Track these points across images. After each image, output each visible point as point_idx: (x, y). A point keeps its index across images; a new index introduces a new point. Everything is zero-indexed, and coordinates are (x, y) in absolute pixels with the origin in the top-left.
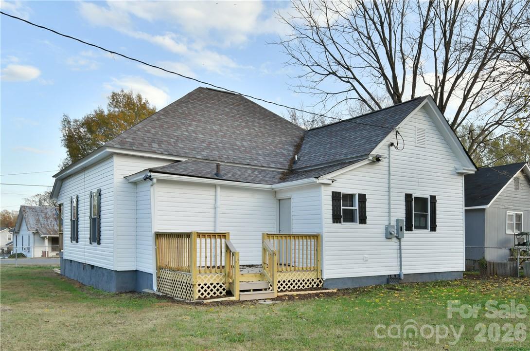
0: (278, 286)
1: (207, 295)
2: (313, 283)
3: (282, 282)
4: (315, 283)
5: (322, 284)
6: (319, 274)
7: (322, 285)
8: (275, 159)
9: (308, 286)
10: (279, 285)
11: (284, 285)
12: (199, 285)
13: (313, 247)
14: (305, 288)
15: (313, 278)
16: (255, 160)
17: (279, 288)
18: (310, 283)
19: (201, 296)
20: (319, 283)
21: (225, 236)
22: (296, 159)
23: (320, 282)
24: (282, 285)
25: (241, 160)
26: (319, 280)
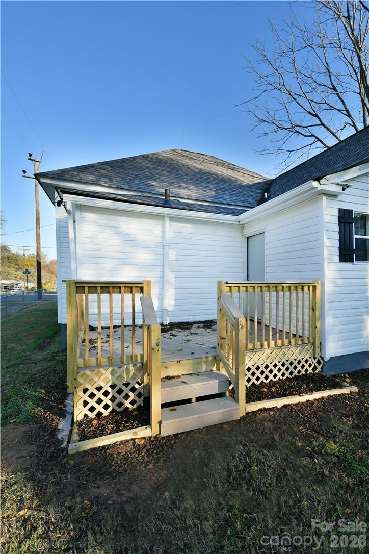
0: (246, 378)
1: (103, 411)
2: (307, 366)
3: (253, 369)
4: (310, 366)
5: (321, 366)
6: (318, 350)
7: (322, 368)
8: (242, 199)
9: (299, 372)
10: (249, 375)
11: (258, 374)
12: (85, 391)
13: (307, 303)
14: (293, 376)
15: (307, 357)
16: (221, 198)
17: (249, 380)
18: (303, 367)
19: (89, 413)
20: (317, 365)
21: (142, 288)
22: (266, 197)
23: (319, 362)
24: (253, 374)
25: (204, 198)
26: (317, 360)
